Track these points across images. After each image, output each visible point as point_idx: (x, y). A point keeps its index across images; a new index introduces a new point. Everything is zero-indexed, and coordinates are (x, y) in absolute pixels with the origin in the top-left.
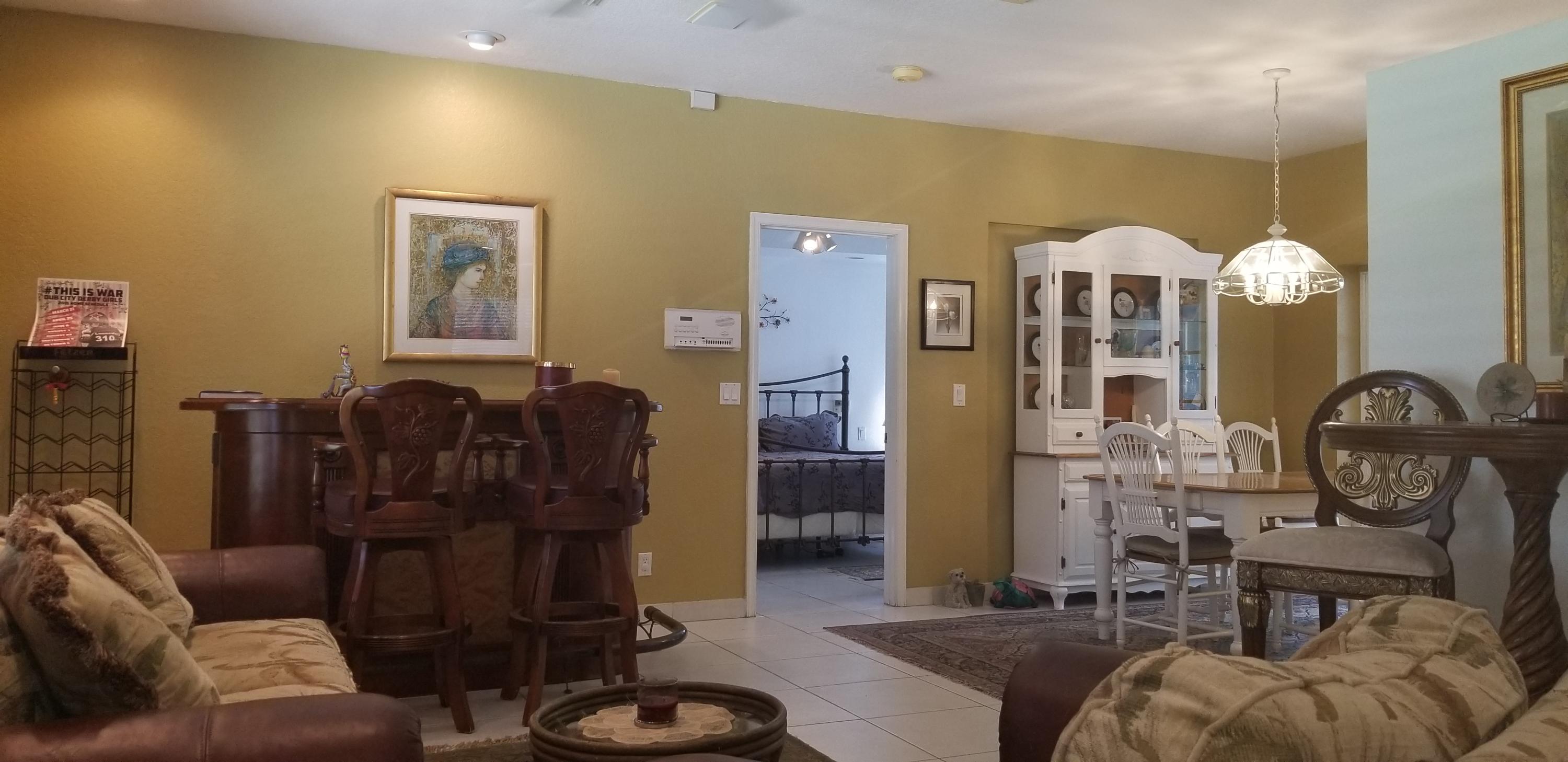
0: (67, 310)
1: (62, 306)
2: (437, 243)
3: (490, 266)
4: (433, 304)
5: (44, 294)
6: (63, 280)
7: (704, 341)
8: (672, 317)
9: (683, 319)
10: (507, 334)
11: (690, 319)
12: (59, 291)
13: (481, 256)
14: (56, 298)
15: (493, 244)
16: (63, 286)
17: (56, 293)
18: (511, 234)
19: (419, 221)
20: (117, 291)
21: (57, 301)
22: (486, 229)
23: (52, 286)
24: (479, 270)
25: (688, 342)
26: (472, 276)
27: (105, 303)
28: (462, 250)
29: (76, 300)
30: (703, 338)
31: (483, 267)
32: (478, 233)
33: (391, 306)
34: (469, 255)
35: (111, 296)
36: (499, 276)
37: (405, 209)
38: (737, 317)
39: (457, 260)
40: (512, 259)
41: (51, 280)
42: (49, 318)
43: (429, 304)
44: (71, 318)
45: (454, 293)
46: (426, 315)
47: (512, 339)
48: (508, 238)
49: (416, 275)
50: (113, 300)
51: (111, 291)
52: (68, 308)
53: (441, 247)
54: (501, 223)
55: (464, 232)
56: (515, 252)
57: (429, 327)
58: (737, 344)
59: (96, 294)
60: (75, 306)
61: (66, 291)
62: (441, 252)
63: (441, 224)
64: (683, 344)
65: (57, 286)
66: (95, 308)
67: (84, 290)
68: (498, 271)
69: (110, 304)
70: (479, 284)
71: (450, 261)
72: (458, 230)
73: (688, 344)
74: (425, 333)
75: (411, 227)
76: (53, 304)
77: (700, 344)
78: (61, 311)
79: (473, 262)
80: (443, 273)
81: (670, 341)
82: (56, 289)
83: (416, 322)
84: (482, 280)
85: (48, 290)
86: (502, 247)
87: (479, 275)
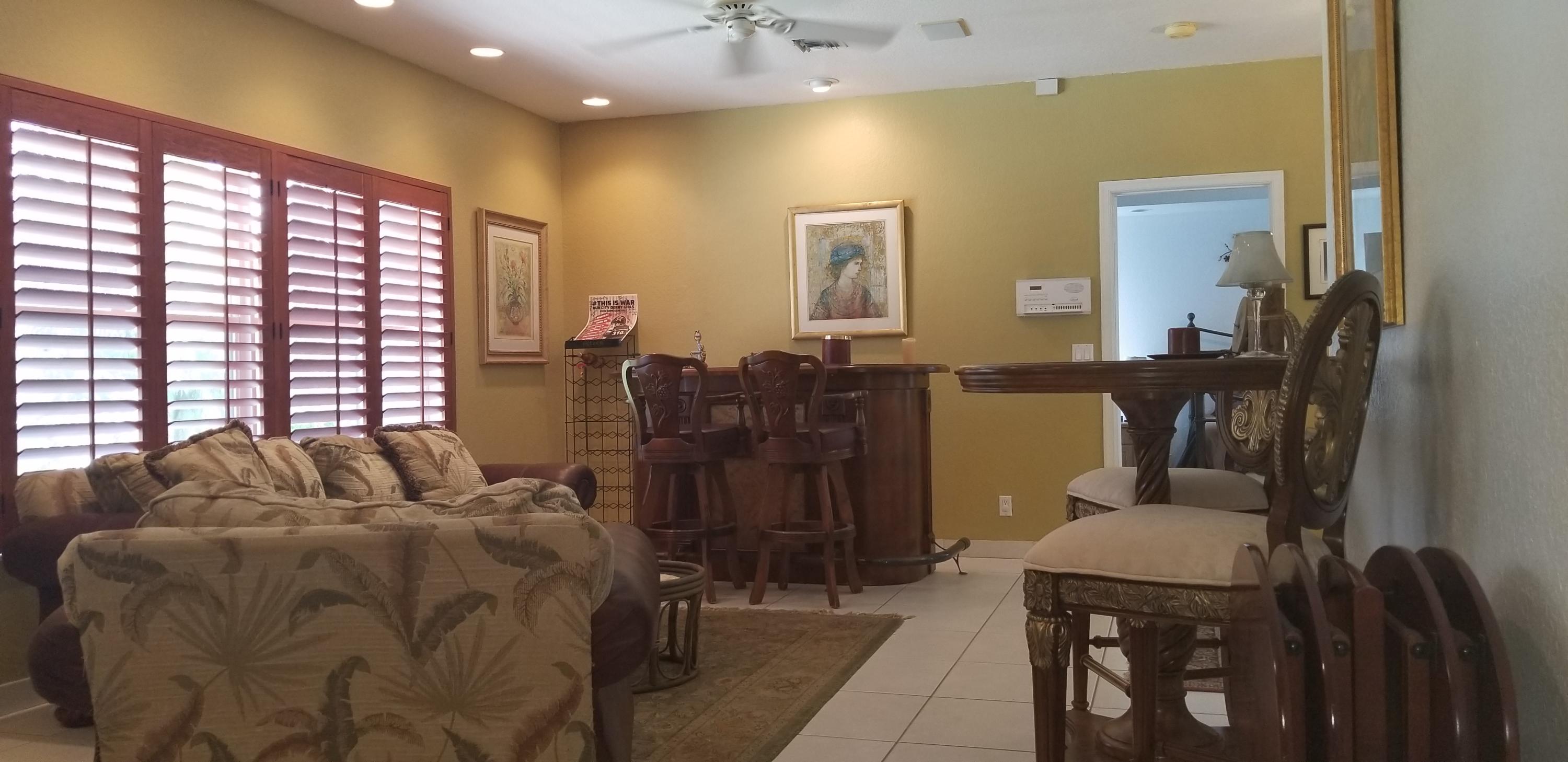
0: (605, 316)
1: (602, 313)
2: (827, 245)
3: (864, 257)
4: (825, 294)
5: (593, 306)
6: (602, 296)
7: (1054, 307)
8: (1023, 287)
9: (1032, 288)
10: (880, 313)
11: (1039, 288)
12: (600, 303)
13: (858, 252)
14: (599, 308)
15: (867, 241)
16: (602, 300)
17: (599, 305)
18: (881, 231)
19: (812, 230)
20: (631, 301)
21: (599, 310)
22: (861, 230)
23: (596, 300)
24: (857, 264)
25: (1039, 309)
26: (852, 269)
27: (625, 309)
28: (844, 249)
29: (609, 309)
30: (1053, 304)
31: (860, 261)
32: (854, 234)
33: (796, 297)
34: (848, 252)
35: (628, 304)
36: (873, 267)
37: (803, 221)
38: (1087, 283)
39: (841, 257)
40: (883, 251)
41: (596, 296)
42: (595, 321)
43: (822, 294)
44: (606, 321)
45: (839, 283)
46: (820, 302)
47: (885, 317)
48: (878, 235)
49: (812, 272)
50: (629, 307)
51: (628, 301)
52: (605, 314)
53: (828, 248)
54: (873, 223)
55: (845, 234)
56: (884, 245)
57: (822, 311)
58: (1087, 308)
59: (620, 304)
60: (609, 312)
61: (604, 303)
62: (829, 252)
63: (828, 230)
64: (1034, 311)
65: (599, 300)
66: (620, 313)
67: (614, 301)
68: (871, 262)
69: (628, 309)
70: (858, 274)
71: (836, 258)
72: (840, 233)
73: (1039, 311)
74: (821, 316)
75: (807, 235)
76: (598, 312)
77: (1050, 310)
78: (602, 316)
79: (852, 257)
80: (830, 269)
81: (1021, 310)
82: (599, 302)
83: (813, 307)
84: (860, 271)
85: (595, 303)
86: (874, 243)
87: (858, 267)
